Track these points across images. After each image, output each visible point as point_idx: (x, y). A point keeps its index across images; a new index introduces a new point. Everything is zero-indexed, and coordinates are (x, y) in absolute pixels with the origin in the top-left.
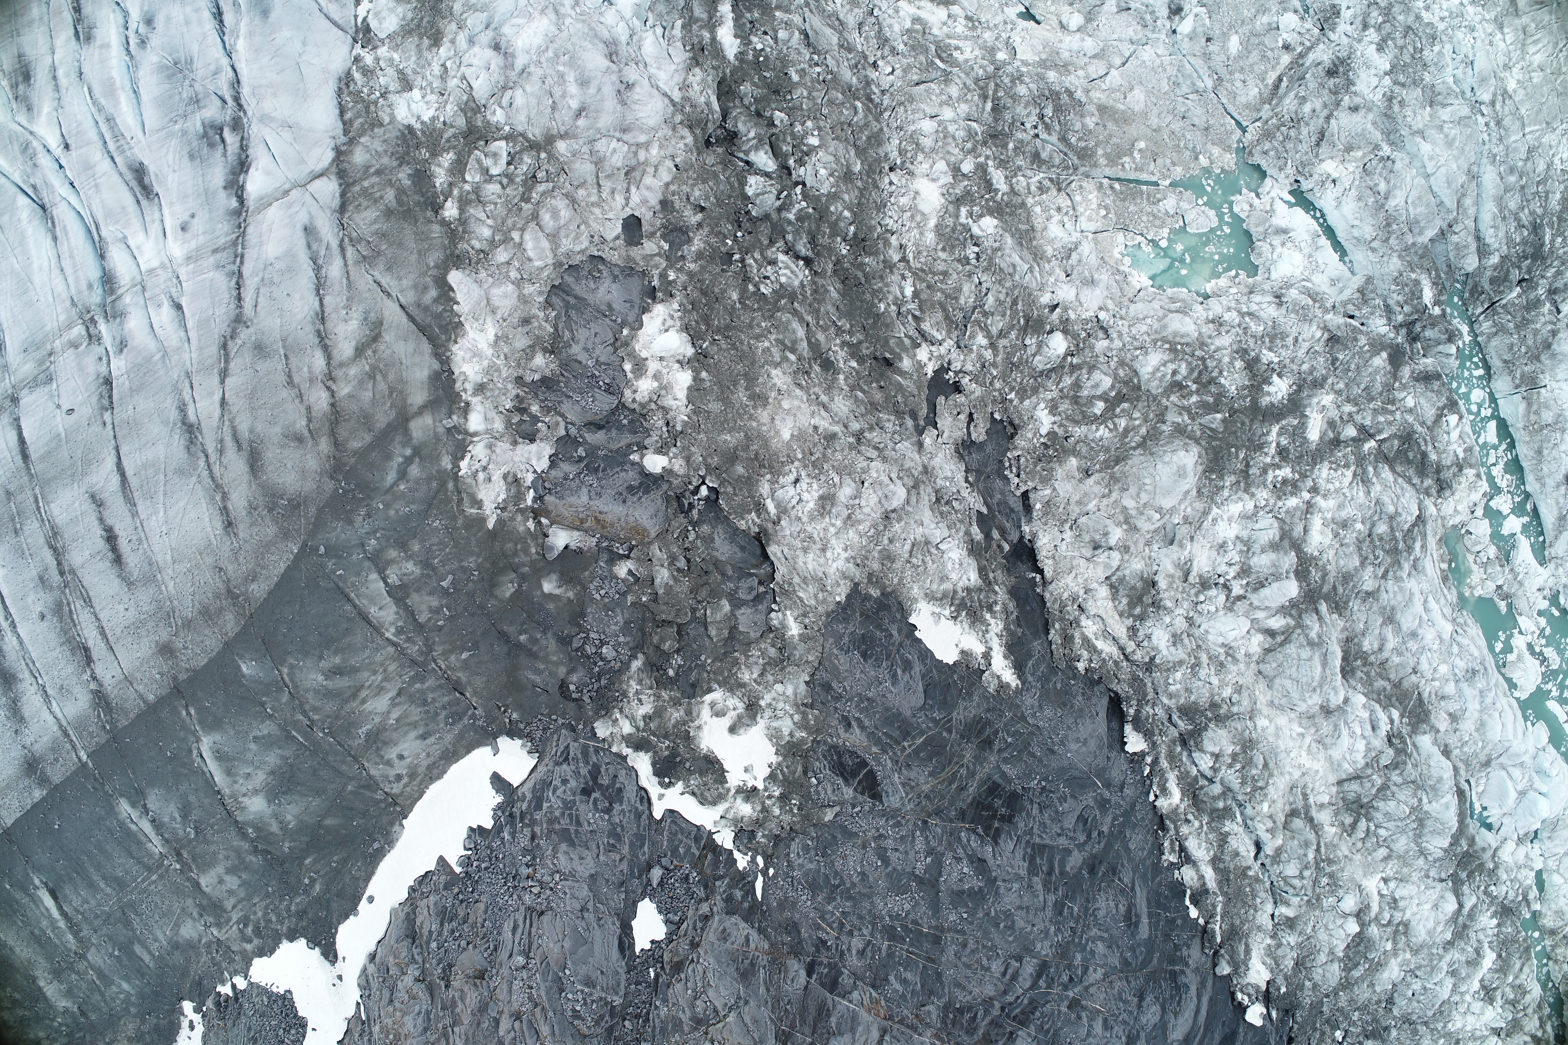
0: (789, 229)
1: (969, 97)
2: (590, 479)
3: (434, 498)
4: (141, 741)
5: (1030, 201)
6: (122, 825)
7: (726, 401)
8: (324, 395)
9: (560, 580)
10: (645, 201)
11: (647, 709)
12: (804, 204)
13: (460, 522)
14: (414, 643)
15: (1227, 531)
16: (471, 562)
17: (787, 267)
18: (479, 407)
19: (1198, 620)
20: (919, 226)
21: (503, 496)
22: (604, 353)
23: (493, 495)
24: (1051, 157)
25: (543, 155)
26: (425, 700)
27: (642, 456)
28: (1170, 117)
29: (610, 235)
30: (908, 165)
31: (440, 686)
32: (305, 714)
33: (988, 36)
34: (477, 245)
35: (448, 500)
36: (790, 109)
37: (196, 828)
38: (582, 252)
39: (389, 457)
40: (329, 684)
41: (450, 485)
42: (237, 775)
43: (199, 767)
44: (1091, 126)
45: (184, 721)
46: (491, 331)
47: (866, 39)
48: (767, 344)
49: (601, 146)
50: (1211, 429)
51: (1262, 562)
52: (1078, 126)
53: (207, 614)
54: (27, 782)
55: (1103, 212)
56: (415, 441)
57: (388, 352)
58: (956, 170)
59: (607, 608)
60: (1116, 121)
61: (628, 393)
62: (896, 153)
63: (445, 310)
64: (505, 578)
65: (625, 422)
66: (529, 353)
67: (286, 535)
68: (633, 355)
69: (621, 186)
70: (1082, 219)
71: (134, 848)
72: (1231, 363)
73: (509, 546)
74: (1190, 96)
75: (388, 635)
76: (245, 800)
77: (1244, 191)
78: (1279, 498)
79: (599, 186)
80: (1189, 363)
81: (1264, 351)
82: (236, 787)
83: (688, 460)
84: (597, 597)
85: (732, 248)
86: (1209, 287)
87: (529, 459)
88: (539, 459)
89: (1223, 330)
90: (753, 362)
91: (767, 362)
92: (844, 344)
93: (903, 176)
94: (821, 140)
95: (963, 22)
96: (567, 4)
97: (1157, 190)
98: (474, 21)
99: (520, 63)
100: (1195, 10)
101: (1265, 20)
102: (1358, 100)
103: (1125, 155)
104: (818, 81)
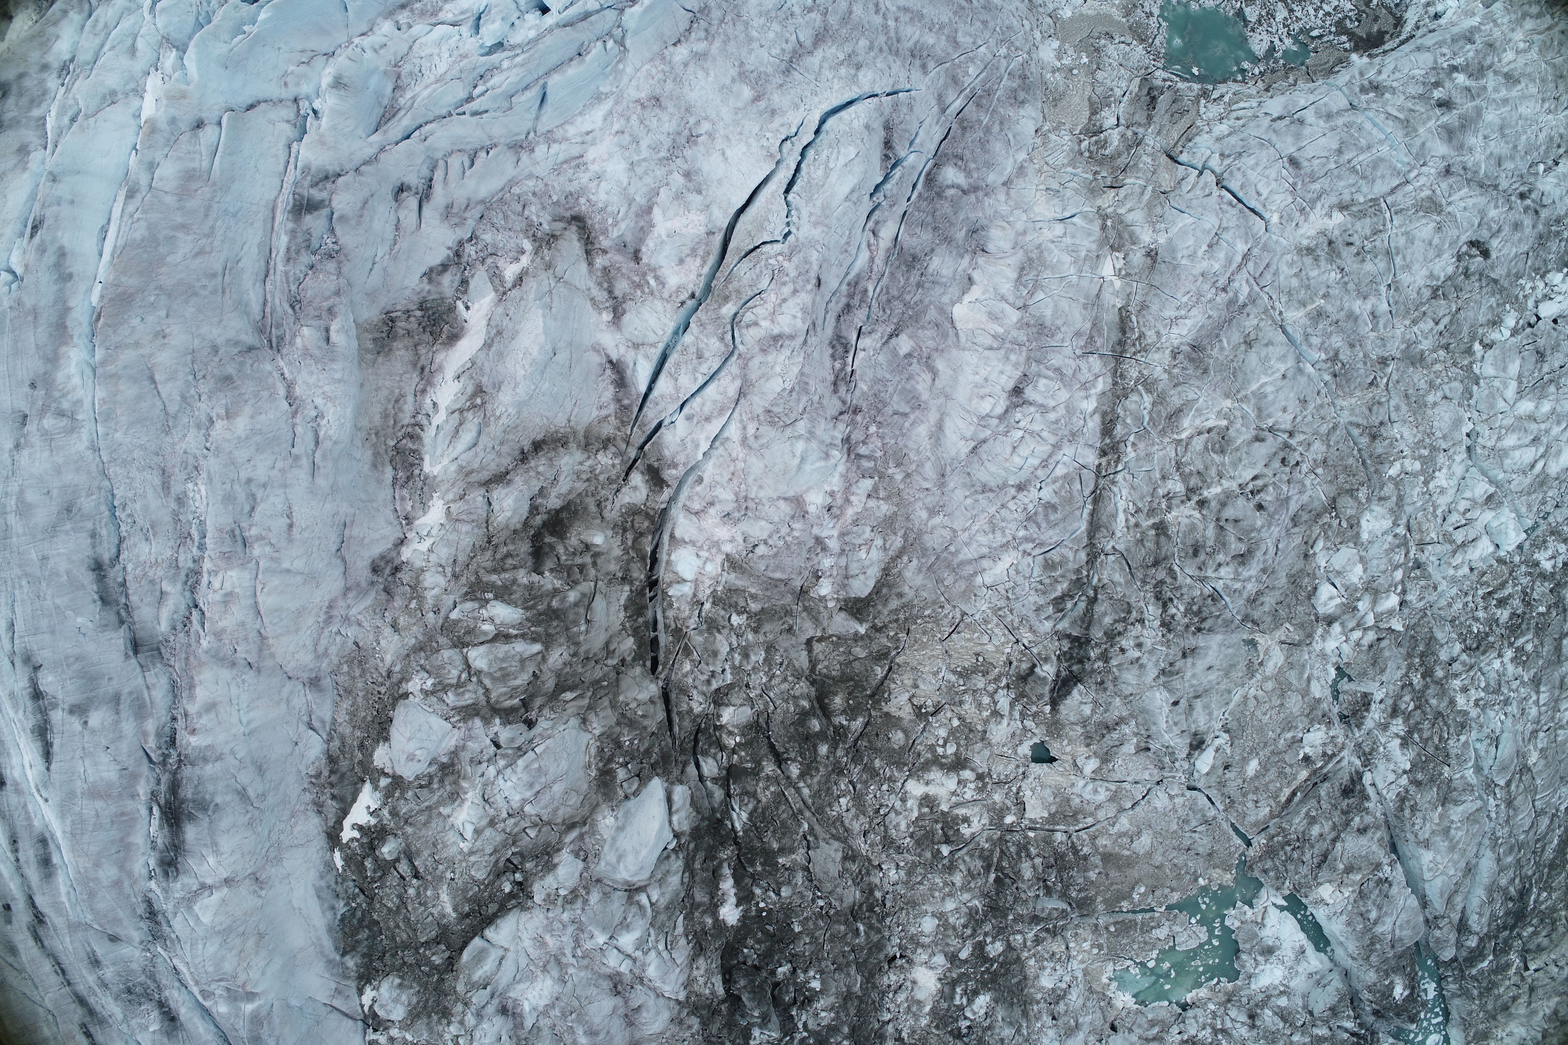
5: (1025, 955)
20: (913, 1015)
28: (1175, 853)
30: (907, 957)
33: (997, 797)
44: (1094, 878)
47: (871, 845)
52: (1081, 880)
55: (1095, 951)
58: (953, 958)
60: (1119, 868)
62: (896, 949)
70: (1074, 962)
74: (1198, 829)
77: (1239, 904)
86: (1190, 998)
93: (902, 967)
94: (822, 984)
95: (973, 786)
96: (568, 952)
97: (1152, 918)
98: (478, 998)
99: (529, 1023)
100: (1217, 742)
101: (1289, 735)
102: (1368, 819)
103: (1124, 899)
104: (820, 916)
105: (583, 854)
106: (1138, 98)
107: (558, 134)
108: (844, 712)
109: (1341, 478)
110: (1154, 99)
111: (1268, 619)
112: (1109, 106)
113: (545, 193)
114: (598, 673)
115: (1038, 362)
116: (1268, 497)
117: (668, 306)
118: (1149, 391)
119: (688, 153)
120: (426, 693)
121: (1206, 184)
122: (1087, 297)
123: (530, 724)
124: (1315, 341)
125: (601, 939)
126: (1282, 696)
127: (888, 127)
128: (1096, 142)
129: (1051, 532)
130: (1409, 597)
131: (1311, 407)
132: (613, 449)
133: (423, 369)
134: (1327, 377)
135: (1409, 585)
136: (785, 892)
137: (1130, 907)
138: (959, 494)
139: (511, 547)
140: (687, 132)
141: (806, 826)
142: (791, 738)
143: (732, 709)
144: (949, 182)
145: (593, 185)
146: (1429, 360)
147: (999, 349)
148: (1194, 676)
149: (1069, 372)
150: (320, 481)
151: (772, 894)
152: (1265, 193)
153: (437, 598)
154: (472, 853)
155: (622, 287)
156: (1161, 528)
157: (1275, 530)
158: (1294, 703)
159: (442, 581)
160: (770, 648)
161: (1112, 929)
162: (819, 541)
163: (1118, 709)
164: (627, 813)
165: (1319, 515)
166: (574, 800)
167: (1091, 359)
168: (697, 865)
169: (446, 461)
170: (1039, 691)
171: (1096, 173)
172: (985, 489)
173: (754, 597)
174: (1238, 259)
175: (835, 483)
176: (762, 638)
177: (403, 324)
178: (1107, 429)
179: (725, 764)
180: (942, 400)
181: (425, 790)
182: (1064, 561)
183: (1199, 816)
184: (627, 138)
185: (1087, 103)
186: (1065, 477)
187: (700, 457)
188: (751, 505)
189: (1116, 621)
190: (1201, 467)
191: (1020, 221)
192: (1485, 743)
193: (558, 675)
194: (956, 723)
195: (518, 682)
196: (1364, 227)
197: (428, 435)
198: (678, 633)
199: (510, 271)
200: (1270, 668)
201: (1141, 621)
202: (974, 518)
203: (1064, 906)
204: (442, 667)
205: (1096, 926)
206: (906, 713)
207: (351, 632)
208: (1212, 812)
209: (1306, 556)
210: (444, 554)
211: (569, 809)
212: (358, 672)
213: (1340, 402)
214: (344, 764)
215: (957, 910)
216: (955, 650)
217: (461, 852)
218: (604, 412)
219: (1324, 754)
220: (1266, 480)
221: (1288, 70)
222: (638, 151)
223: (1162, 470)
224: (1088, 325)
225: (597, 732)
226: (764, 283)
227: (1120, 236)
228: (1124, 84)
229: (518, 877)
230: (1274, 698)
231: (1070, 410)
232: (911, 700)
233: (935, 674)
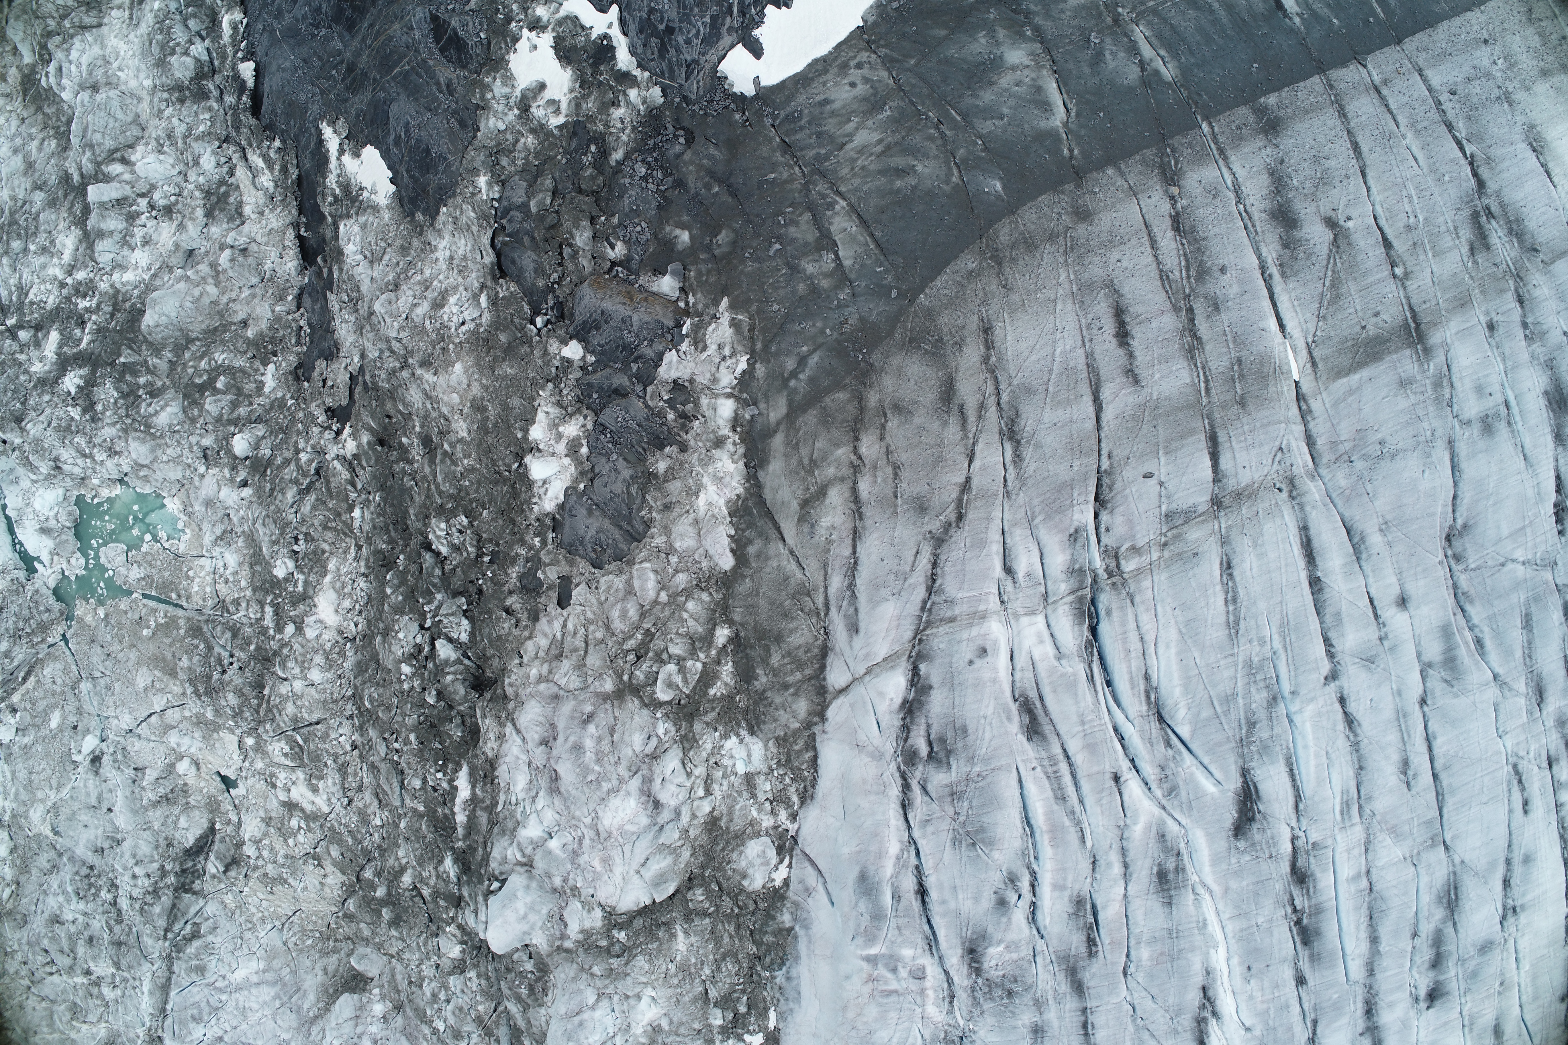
0: (436, 581)
1: (278, 700)
2: (629, 338)
3: (776, 335)
4: (1132, 132)
5: (249, 593)
6: (1175, 56)
7: (506, 407)
8: (863, 450)
9: (675, 244)
10: (550, 622)
11: (619, 113)
12: (426, 609)
13: (754, 307)
14: (819, 193)
15: (141, 257)
16: (750, 266)
17: (438, 537)
18: (721, 422)
19: (179, 179)
20: (340, 577)
21: (710, 329)
22: (603, 466)
23: (719, 332)
24: (223, 632)
25: (626, 678)
26: (818, 137)
27: (583, 359)
28: (119, 657)
29: (582, 589)
30: (342, 641)
31: (801, 149)
32: (943, 135)
33: (259, 765)
34: (705, 596)
35: (763, 330)
36: (422, 706)
37: (1088, 40)
38: (608, 573)
39: (812, 380)
40: (912, 161)
41: (759, 346)
42: (1030, 86)
43: (1071, 99)
44: (185, 658)
45: (1078, 144)
46: (701, 502)
47: (357, 774)
48: (465, 462)
49: (575, 682)
50: (131, 348)
51: (114, 223)
52: (195, 659)
53: (1030, 245)
54: (1282, 113)
55: (191, 573)
56: (785, 393)
57: (794, 487)
58: (300, 629)
59: (637, 213)
60: (164, 659)
61: (590, 425)
62: (348, 654)
63: (744, 531)
64: (724, 249)
65: (595, 396)
66: (671, 474)
67: (929, 313)
68: (578, 462)
69: (569, 638)
70: (208, 569)
71: (1167, 33)
72: (105, 409)
73: (712, 280)
74: (99, 675)
75: (844, 203)
76: (1026, 61)
78: (91, 281)
79: (586, 642)
80: (138, 412)
81: (77, 417)
82: (1034, 75)
83: (546, 352)
84: (644, 225)
85: (488, 568)
86: (118, 490)
87: (679, 363)
88: (670, 362)
89: (108, 444)
90: (479, 445)
91: (468, 444)
92: (410, 462)
93: (345, 631)
94: (399, 670)
95: (279, 782)
96: (587, 842)
97: (144, 589)
99: (635, 783)
100: (81, 758)
101: (26, 740)
103: (162, 624)
105: (562, 924)
116: (42, 956)
125: (554, 844)
126: (31, 781)
129: (199, 996)
148: (96, 828)
154: (646, 984)
158: (22, 770)
161: (174, 596)
163: (156, 818)
168: (481, 851)
170: (223, 847)
182: (190, 970)
183: (98, 688)
189: (152, 906)
194: (291, 841)
200: (42, 808)
201: (132, 898)
202: (258, 1023)
205: (187, 602)
206: (329, 868)
208: (88, 686)
209: (19, 883)
215: (293, 678)
216: (289, 902)
217: (655, 988)
223: (118, 1010)
225: (544, 1011)
232: (325, 876)
233: (305, 889)
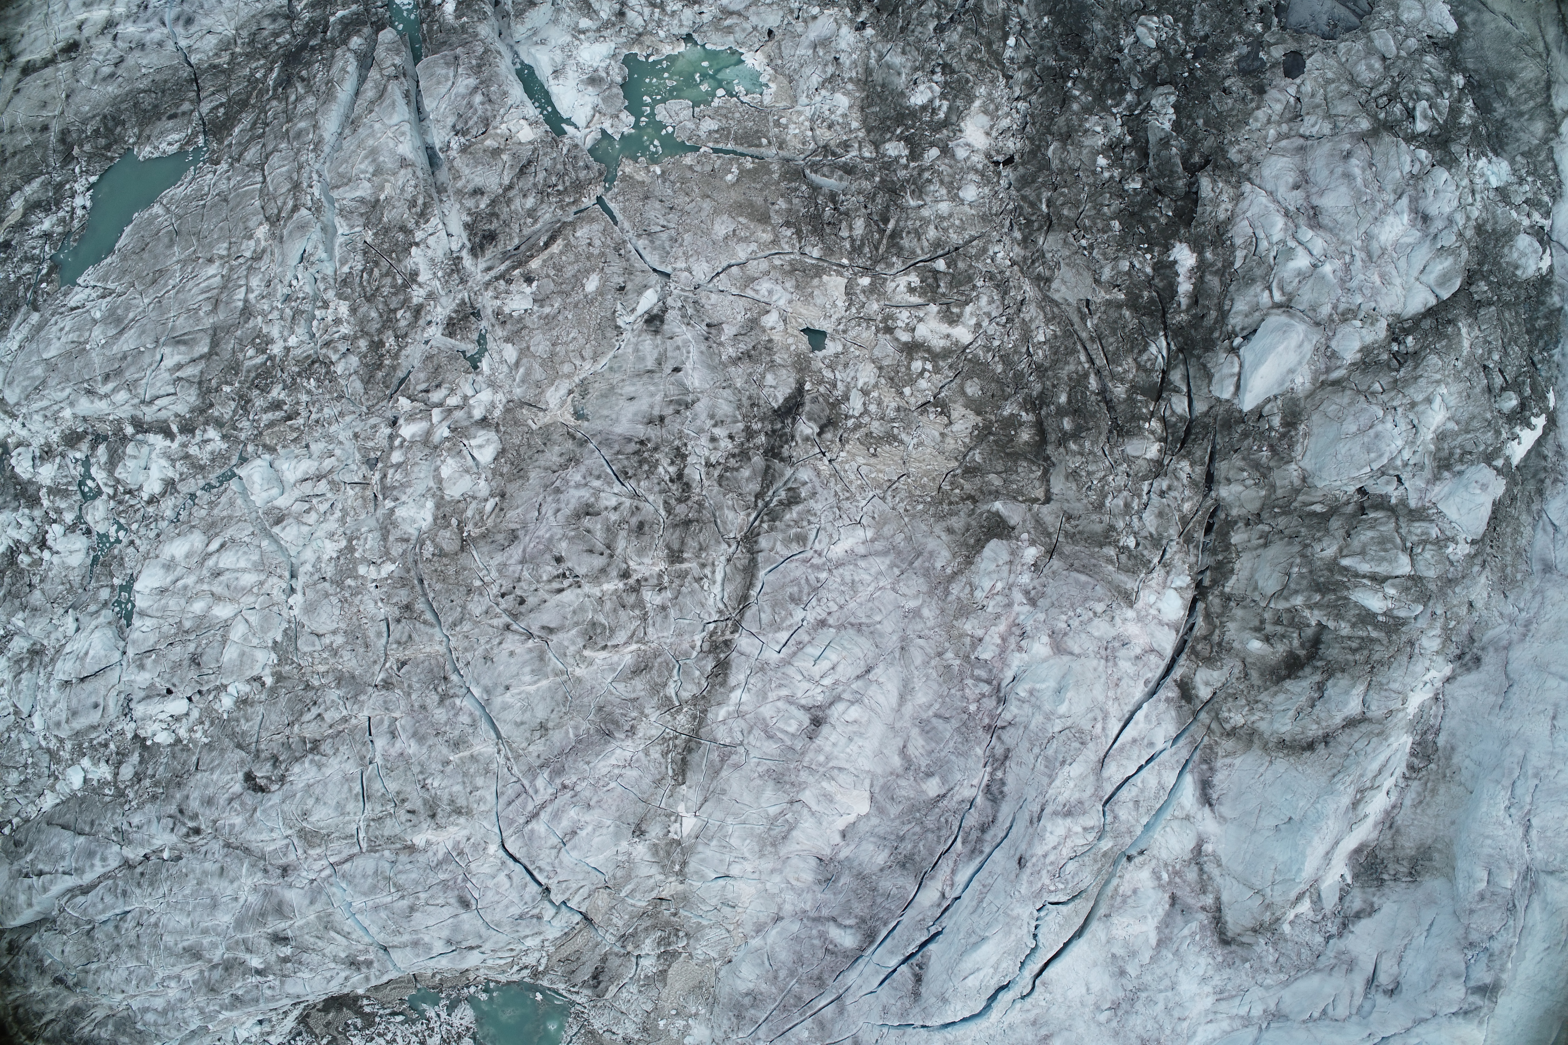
5: (861, 134)
10: (1281, 90)
20: (992, 101)
25: (1381, 117)
28: (688, 208)
29: (1317, 56)
33: (871, 309)
36: (1121, 196)
38: (1344, 41)
44: (780, 202)
47: (1020, 288)
49: (1327, 128)
52: (796, 201)
55: (783, 121)
58: (946, 151)
60: (751, 205)
62: (1004, 174)
63: (1457, 8)
69: (1305, 100)
74: (659, 228)
77: (617, 137)
79: (1326, 98)
85: (1194, 61)
86: (682, 48)
93: (998, 152)
94: (1095, 161)
95: (900, 324)
96: (1358, 263)
97: (716, 141)
98: (1449, 239)
99: (1405, 201)
100: (631, 319)
101: (547, 310)
102: (470, 203)
103: (749, 171)
104: (1086, 229)
105: (1331, 355)
106: (611, 980)
107: (1237, 1023)
108: (1021, 424)
109: (451, 570)
110: (595, 977)
111: (555, 437)
112: (647, 977)
113: (1256, 971)
114: (1282, 522)
115: (791, 748)
116: (549, 570)
117: (1155, 852)
118: (668, 699)
119: (1121, 994)
120: (1453, 540)
121: (564, 892)
122: (720, 801)
123: (1362, 491)
124: (464, 719)
125: (1327, 269)
126: (553, 354)
127: (916, 995)
128: (669, 944)
129: (798, 573)
130: (388, 431)
131: (480, 652)
132: (1228, 727)
133: (1391, 827)
134: (454, 678)
135: (385, 443)
136: (1125, 265)
137: (742, 160)
138: (888, 627)
139: (1350, 657)
140: (1120, 1013)
141: (1089, 324)
142: (1093, 415)
143: (1148, 456)
144: (849, 931)
145: (1210, 972)
146: (331, 677)
147: (833, 768)
148: (652, 395)
149: (756, 732)
150: (1520, 752)
151: (1138, 266)
152: (502, 877)
153: (1431, 627)
154: (1438, 382)
155: (1192, 875)
156: (675, 556)
157: (543, 532)
158: (540, 344)
159: (1425, 642)
160: (1099, 507)
161: (764, 141)
162: (1033, 602)
163: (738, 375)
164: (1281, 384)
165: (484, 536)
166: (1331, 409)
167: (728, 741)
168: (1213, 314)
169: (1395, 746)
170: (816, 407)
171: (675, 915)
172: (859, 627)
173: (1110, 561)
174: (544, 816)
175: (1016, 661)
176: (1106, 518)
177: (1402, 869)
178: (722, 668)
179: (1163, 404)
180: (898, 725)
181: (1468, 449)
182: (787, 541)
183: (658, 243)
184: (1176, 1014)
185: (669, 981)
186: (779, 629)
187: (1145, 705)
188: (1103, 652)
189: (737, 470)
190: (621, 612)
191: (774, 883)
192: (316, 257)
193: (1327, 530)
194: (907, 391)
195: (1370, 534)
196: (390, 828)
197: (1402, 768)
198: (1188, 539)
199: (1305, 907)
200: (564, 386)
201: (708, 465)
202: (871, 599)
203: (813, 176)
204: (1438, 562)
205: (780, 148)
206: (958, 410)
207: (1509, 609)
208: (641, 243)
209: (503, 496)
210: (1419, 667)
211: (1338, 401)
212: (1509, 570)
213: (442, 649)
214: (1531, 486)
215: (936, 201)
216: (896, 463)
217: (1447, 384)
218: (1228, 761)
219: (509, 282)
220: (547, 587)
221: (439, 987)
222: (1167, 1000)
223: (666, 617)
224: (724, 774)
225: (1293, 466)
226: (1071, 867)
227: (668, 854)
228: (624, 994)
229: (1395, 347)
230: (562, 353)
231: (763, 695)
232: (951, 423)
233: (920, 444)
